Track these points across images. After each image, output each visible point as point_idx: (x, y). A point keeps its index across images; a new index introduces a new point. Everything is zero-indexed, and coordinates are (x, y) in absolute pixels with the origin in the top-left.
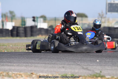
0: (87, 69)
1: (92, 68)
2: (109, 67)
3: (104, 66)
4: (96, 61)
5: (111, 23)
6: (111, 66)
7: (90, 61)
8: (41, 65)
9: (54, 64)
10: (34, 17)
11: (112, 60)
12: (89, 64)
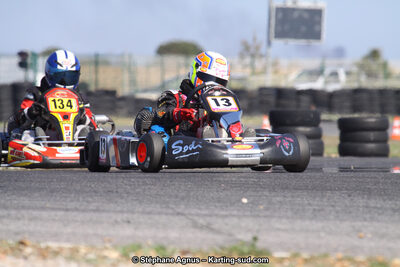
0: (209, 228)
1: (227, 224)
2: (284, 221)
3: (265, 217)
4: (240, 201)
5: (286, 76)
6: (288, 218)
7: (219, 202)
8: (53, 213)
9: (97, 210)
10: (23, 55)
11: (293, 197)
12: (216, 212)
